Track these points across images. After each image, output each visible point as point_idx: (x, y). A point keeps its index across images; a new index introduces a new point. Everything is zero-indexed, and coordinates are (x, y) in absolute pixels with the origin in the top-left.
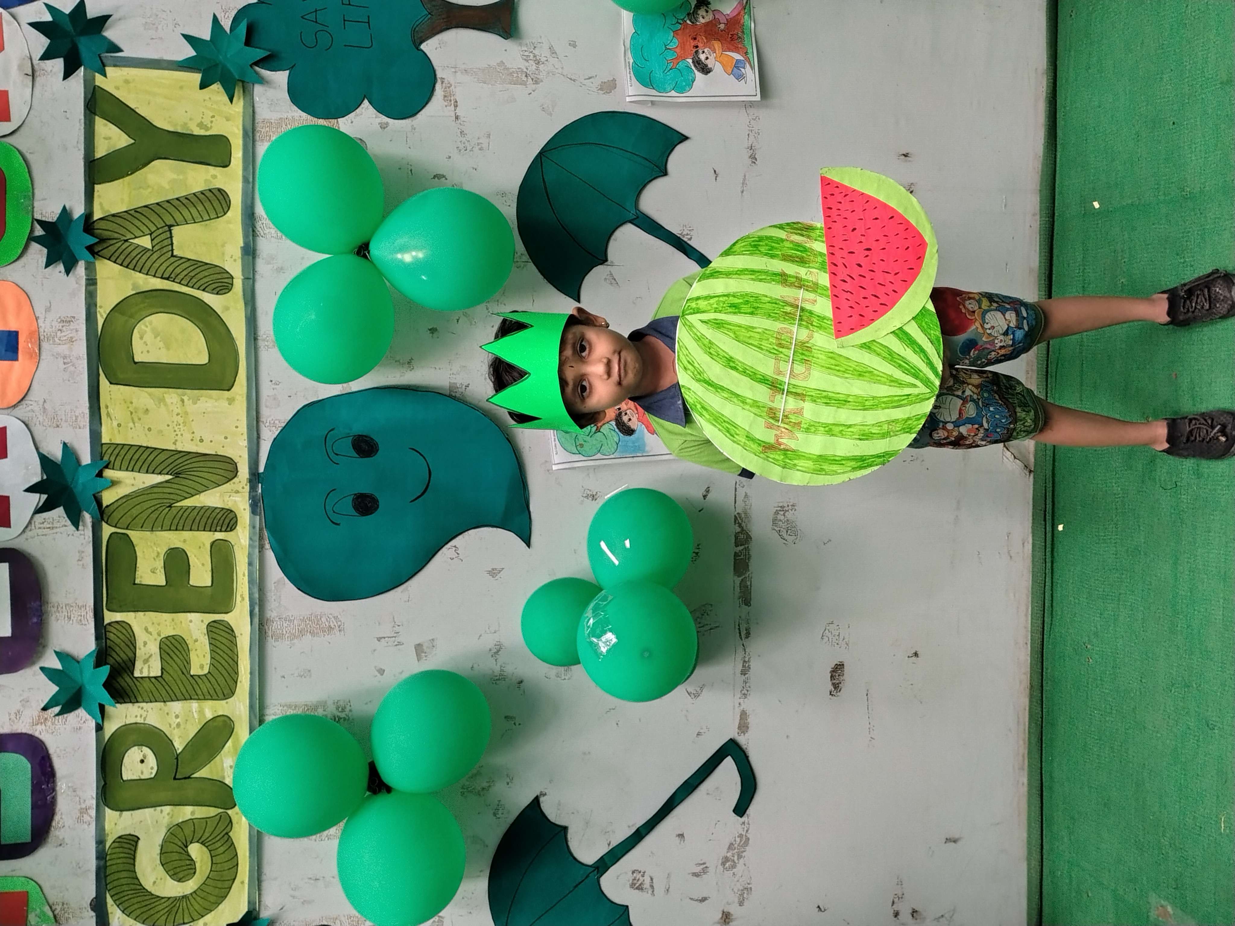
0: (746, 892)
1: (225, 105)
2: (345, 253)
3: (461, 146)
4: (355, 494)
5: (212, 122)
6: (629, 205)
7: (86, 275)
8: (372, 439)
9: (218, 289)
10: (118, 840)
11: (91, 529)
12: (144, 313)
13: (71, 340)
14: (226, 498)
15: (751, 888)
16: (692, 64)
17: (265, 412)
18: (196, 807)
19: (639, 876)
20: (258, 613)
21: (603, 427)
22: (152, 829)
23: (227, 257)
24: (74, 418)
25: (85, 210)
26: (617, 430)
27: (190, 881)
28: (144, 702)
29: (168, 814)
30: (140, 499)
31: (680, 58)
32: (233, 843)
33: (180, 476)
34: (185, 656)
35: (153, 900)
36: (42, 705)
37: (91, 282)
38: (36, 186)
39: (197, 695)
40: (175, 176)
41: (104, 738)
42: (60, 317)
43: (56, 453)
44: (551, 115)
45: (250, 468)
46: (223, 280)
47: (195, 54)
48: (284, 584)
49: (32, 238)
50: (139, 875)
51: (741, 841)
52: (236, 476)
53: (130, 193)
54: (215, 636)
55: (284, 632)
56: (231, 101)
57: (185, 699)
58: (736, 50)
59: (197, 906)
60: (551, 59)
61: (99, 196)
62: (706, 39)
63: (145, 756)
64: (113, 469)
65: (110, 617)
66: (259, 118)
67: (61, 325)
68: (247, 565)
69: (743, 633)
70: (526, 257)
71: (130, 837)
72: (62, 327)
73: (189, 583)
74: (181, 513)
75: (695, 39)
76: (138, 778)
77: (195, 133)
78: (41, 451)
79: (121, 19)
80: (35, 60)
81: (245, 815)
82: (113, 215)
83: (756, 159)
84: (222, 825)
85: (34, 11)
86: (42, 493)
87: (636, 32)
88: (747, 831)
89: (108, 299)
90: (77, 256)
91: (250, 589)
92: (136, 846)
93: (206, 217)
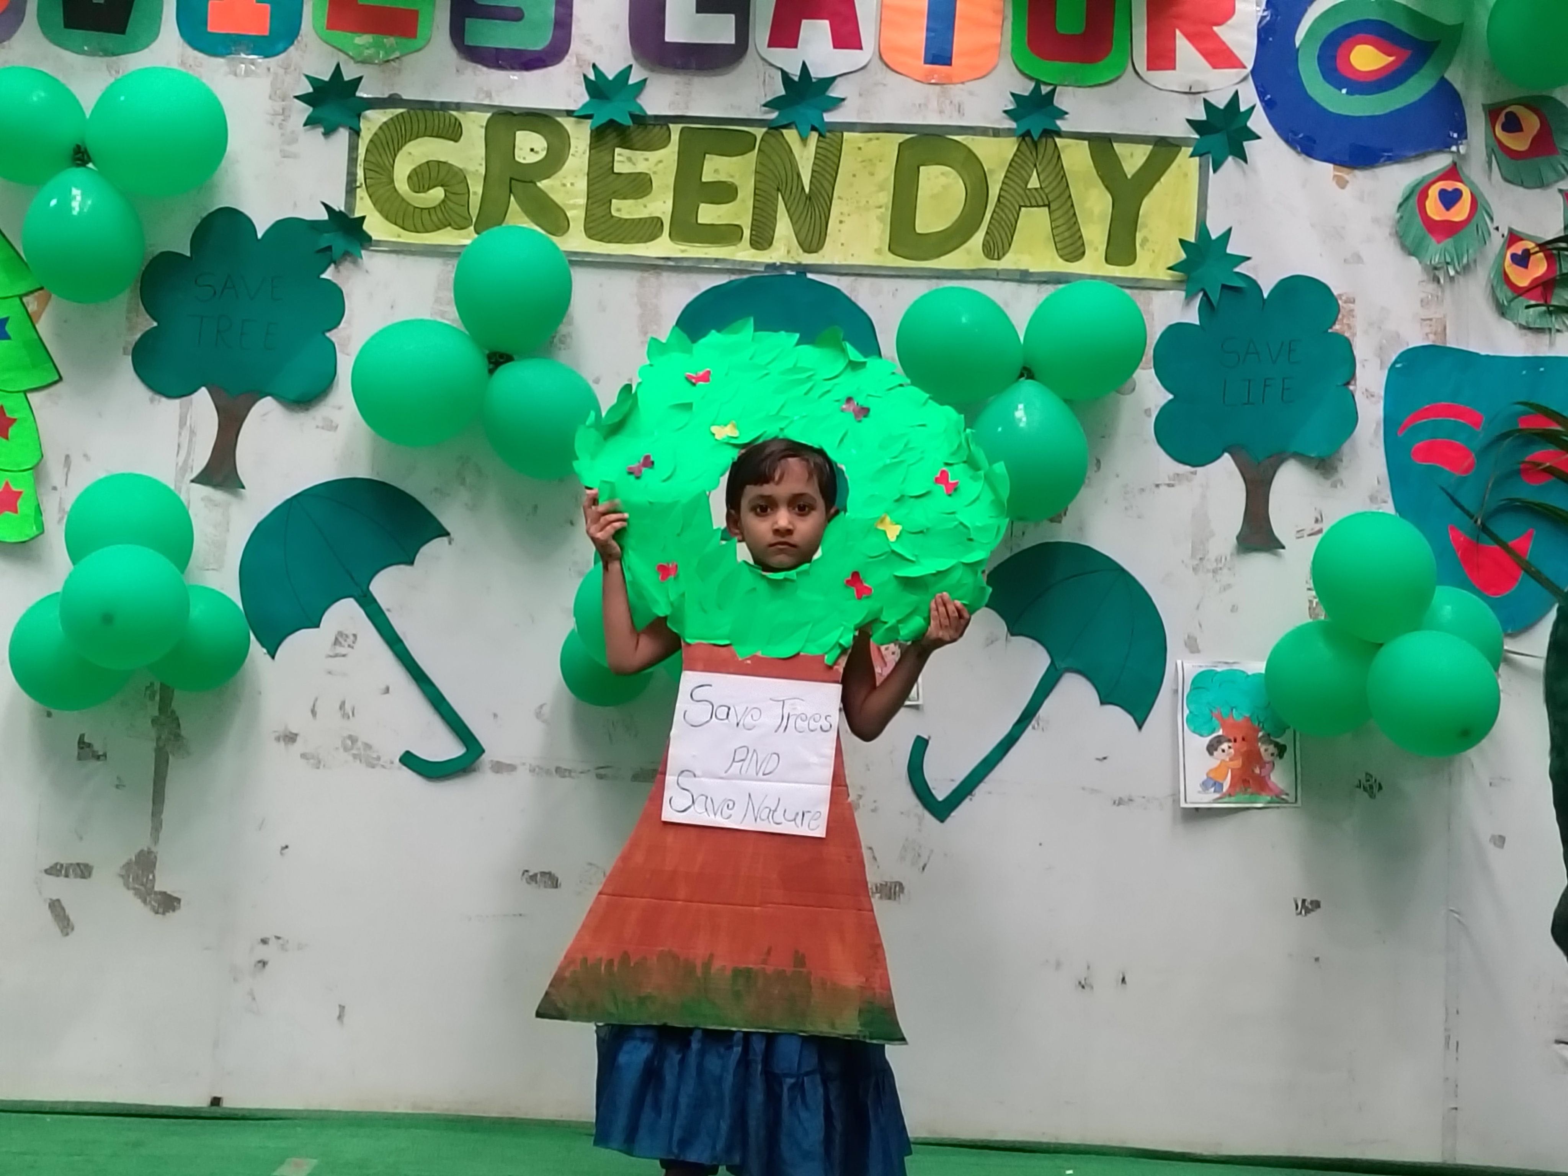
0: (316, 761)
1: (1166, 263)
2: (1025, 358)
3: (1128, 489)
6: (1070, 663)
7: (1004, 129)
9: (988, 246)
11: (761, 118)
12: (966, 177)
14: (783, 242)
15: (318, 768)
17: (867, 282)
18: (480, 197)
19: (350, 641)
20: (668, 265)
22: (463, 154)
23: (1019, 256)
24: (868, 110)
25: (1064, 131)
27: (407, 187)
28: (590, 155)
29: (477, 171)
30: (788, 164)
32: (439, 229)
33: (808, 202)
34: (632, 195)
35: (392, 151)
36: (597, 64)
37: (996, 133)
38: (1087, 89)
39: (592, 204)
40: (1096, 214)
41: (560, 117)
42: (963, 103)
43: (835, 92)
44: (1162, 583)
45: (813, 265)
46: (996, 250)
47: (1214, 237)
48: (694, 291)
49: (1038, 83)
50: (419, 140)
51: (372, 758)
52: (805, 251)
53: (1080, 172)
54: (647, 225)
55: (645, 289)
56: (1170, 268)
57: (588, 193)
59: (380, 191)
60: (1218, 585)
61: (1077, 144)
63: (537, 152)
64: (818, 141)
65: (675, 130)
66: (1154, 293)
67: (957, 103)
68: (716, 257)
69: (602, 771)
70: (1016, 550)
71: (459, 134)
72: (955, 105)
73: (702, 202)
74: (772, 199)
76: (516, 144)
77: (1138, 234)
78: (839, 79)
79: (1244, 172)
80: (1203, 95)
81: (468, 242)
82: (1059, 157)
83: (1119, 804)
84: (458, 219)
85: (1249, 97)
86: (800, 78)
87: (1248, 676)
88: (383, 766)
89: (981, 146)
90: (1021, 121)
91: (691, 259)
92: (449, 139)
93: (1057, 239)
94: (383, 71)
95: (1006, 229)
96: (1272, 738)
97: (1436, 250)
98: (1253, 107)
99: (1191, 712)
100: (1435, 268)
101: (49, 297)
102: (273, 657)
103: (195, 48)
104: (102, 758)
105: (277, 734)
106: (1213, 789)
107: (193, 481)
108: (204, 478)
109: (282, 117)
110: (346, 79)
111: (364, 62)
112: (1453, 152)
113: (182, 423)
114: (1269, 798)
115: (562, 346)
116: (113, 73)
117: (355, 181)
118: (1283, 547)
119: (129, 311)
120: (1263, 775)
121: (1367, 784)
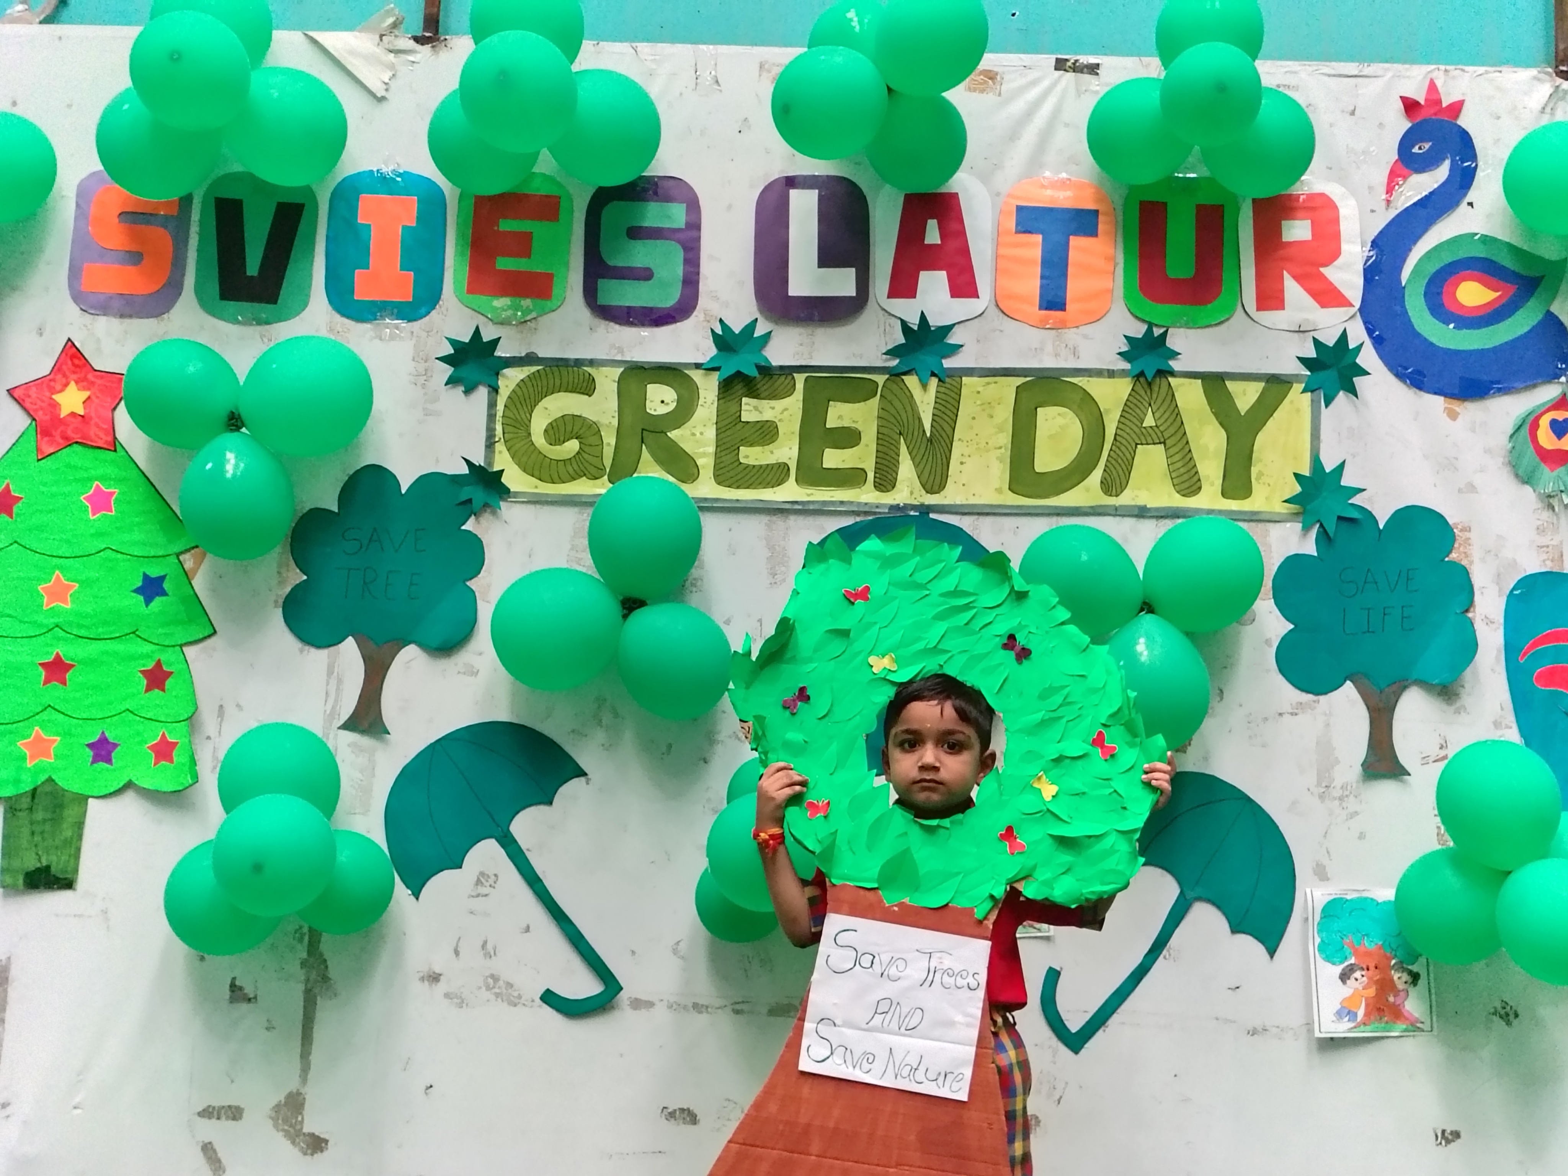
0: (459, 1001)
1: (1281, 496)
3: (1252, 718)
6: (1199, 891)
7: (1118, 370)
9: (1106, 483)
11: (883, 365)
12: (1082, 417)
14: (906, 483)
15: (462, 1007)
17: (987, 522)
18: (613, 447)
19: (491, 881)
20: (794, 508)
22: (597, 408)
23: (1136, 492)
24: (985, 355)
25: (1177, 371)
27: (544, 440)
28: (719, 405)
29: (610, 423)
30: (909, 408)
32: (575, 479)
33: (929, 445)
34: (757, 443)
35: (529, 406)
36: (724, 318)
37: (1111, 374)
38: (1198, 330)
39: (720, 452)
40: (1211, 450)
41: (688, 369)
42: (1078, 346)
43: (953, 339)
44: (1289, 811)
45: (935, 505)
46: (1114, 487)
47: (1327, 471)
49: (1151, 325)
50: (555, 395)
51: (514, 997)
52: (927, 492)
53: (1195, 411)
54: (774, 470)
55: (773, 532)
56: (1285, 501)
57: (717, 441)
59: (518, 445)
60: (1345, 812)
61: (1191, 384)
63: (667, 404)
64: (938, 386)
65: (800, 379)
66: (1271, 526)
67: (1072, 347)
68: (841, 500)
69: (739, 1007)
71: (592, 389)
72: (1070, 348)
73: (827, 447)
74: (894, 442)
76: (647, 397)
77: (1252, 469)
78: (956, 326)
79: (1355, 406)
80: (1312, 333)
81: (603, 491)
82: (1173, 395)
83: (1252, 1035)
84: (593, 471)
85: (1358, 334)
86: (919, 326)
87: (1378, 904)
88: (524, 1005)
89: (1096, 387)
90: (1135, 363)
91: (817, 502)
92: (583, 393)
93: (1174, 475)
94: (522, 332)
95: (1124, 466)
96: (1405, 966)
97: (1549, 477)
98: (1362, 344)
99: (1322, 941)
100: (1550, 496)
101: (204, 555)
102: (417, 899)
103: (343, 315)
104: (253, 1000)
105: (422, 974)
106: (1347, 1018)
107: (339, 728)
108: (350, 725)
109: (425, 377)
110: (485, 339)
111: (502, 324)
112: (1562, 383)
113: (330, 672)
114: (1404, 1027)
115: (694, 589)
116: (266, 340)
117: (495, 436)
118: (1409, 775)
119: (280, 566)
120: (1398, 1003)
121: (1503, 1012)
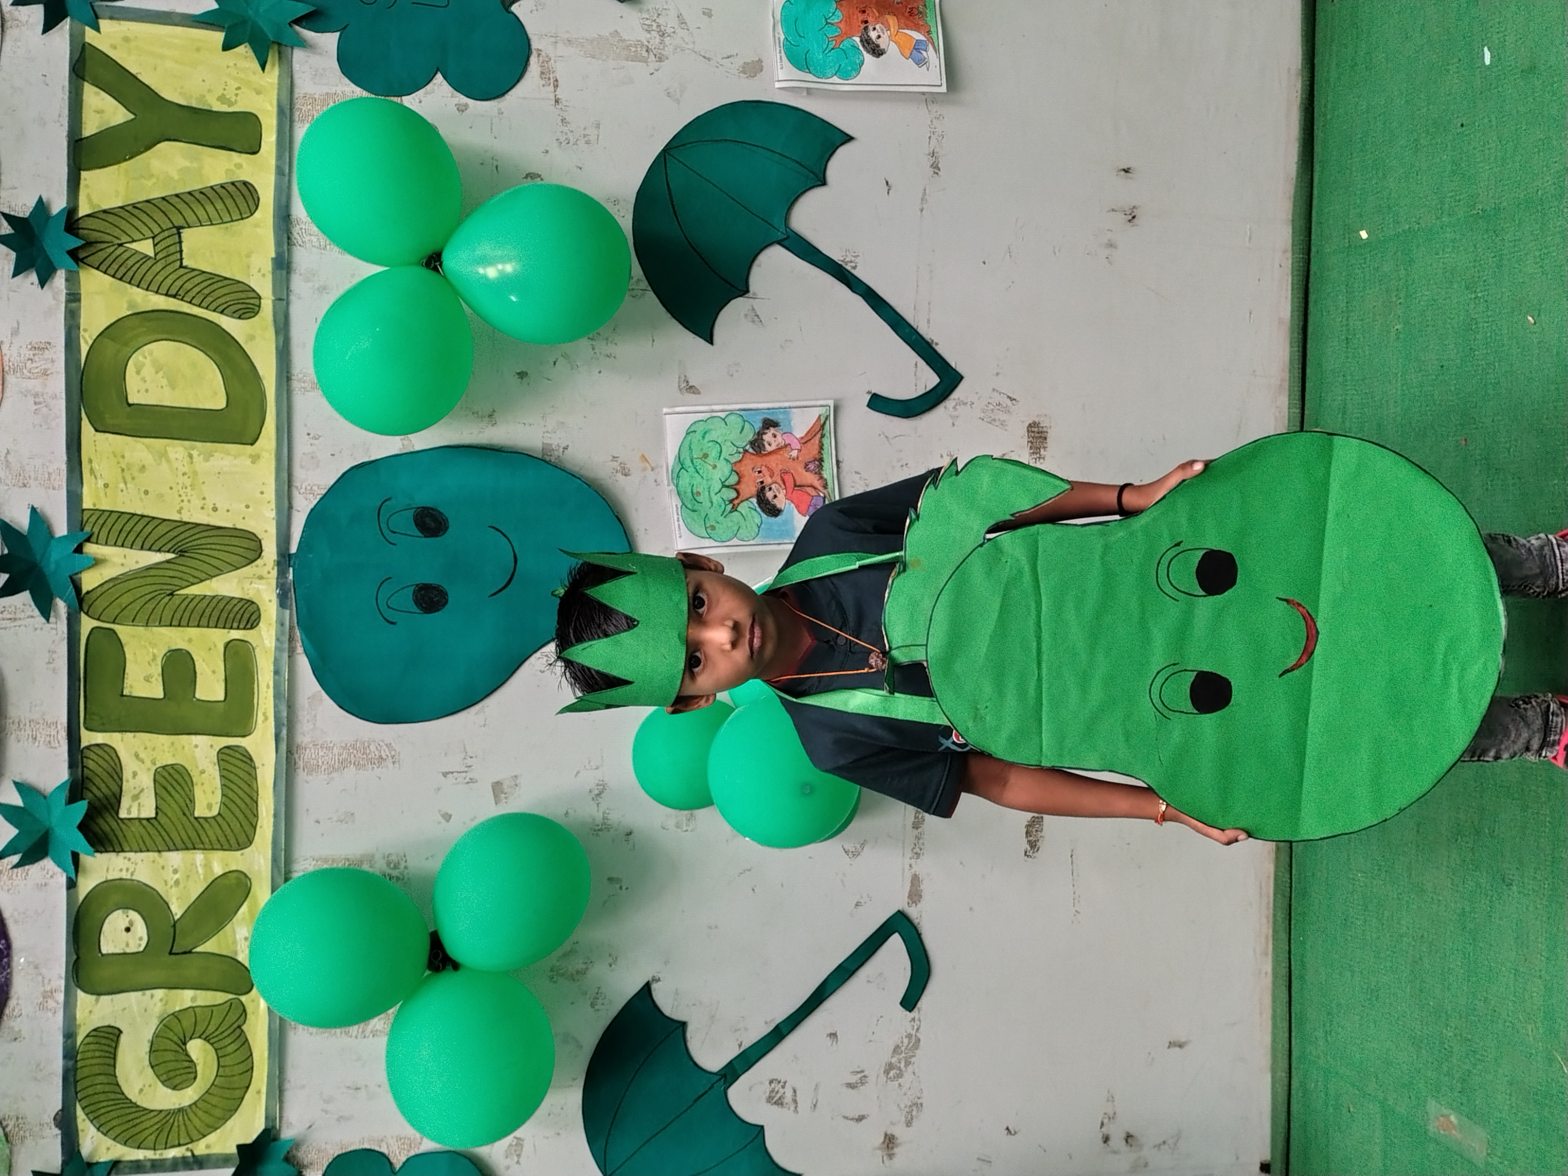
0: (914, 1108)
1: (254, 73)
2: (410, 264)
3: (562, 139)
4: (417, 585)
5: (236, 95)
6: (777, 222)
7: (67, 288)
8: (440, 513)
9: (241, 312)
10: (93, 1033)
11: (65, 622)
12: (142, 340)
13: (45, 373)
14: (247, 586)
15: (921, 1105)
16: (859, 44)
17: (299, 473)
18: (199, 992)
19: (778, 1087)
20: (285, 737)
21: (742, 505)
22: (139, 1019)
23: (253, 271)
24: (47, 476)
25: (67, 203)
26: (758, 509)
27: (189, 1089)
28: (131, 851)
29: (161, 1000)
30: (133, 583)
31: (847, 35)
32: (247, 1040)
33: (186, 554)
34: (188, 792)
35: (137, 1115)
37: (74, 298)
39: (202, 843)
40: (187, 164)
41: (77, 898)
42: (30, 343)
43: (21, 520)
44: (678, 102)
45: (278, 546)
46: (247, 301)
47: (217, 6)
48: (321, 700)
50: (121, 1081)
51: (909, 1043)
52: (260, 556)
53: (128, 183)
54: (230, 767)
55: (320, 763)
56: (263, 69)
57: (187, 849)
58: (917, 28)
59: (197, 1123)
60: (678, 30)
61: (87, 186)
62: (878, 11)
63: (131, 923)
64: (97, 543)
65: (88, 738)
66: (299, 92)
67: (32, 353)
68: (272, 674)
70: (645, 284)
71: (110, 1030)
72: (34, 355)
73: (194, 696)
74: (186, 603)
75: (864, 12)
76: (122, 951)
77: (214, 109)
78: (2, 517)
81: (263, 1001)
82: (105, 211)
83: (939, 169)
84: (233, 1016)
88: (917, 1030)
89: (95, 319)
90: (56, 264)
91: (276, 706)
92: (117, 1042)
93: (227, 218)
95: (215, 286)
99: (836, 73)
105: (886, 1157)
115: (402, 865)
117: (184, 1158)
